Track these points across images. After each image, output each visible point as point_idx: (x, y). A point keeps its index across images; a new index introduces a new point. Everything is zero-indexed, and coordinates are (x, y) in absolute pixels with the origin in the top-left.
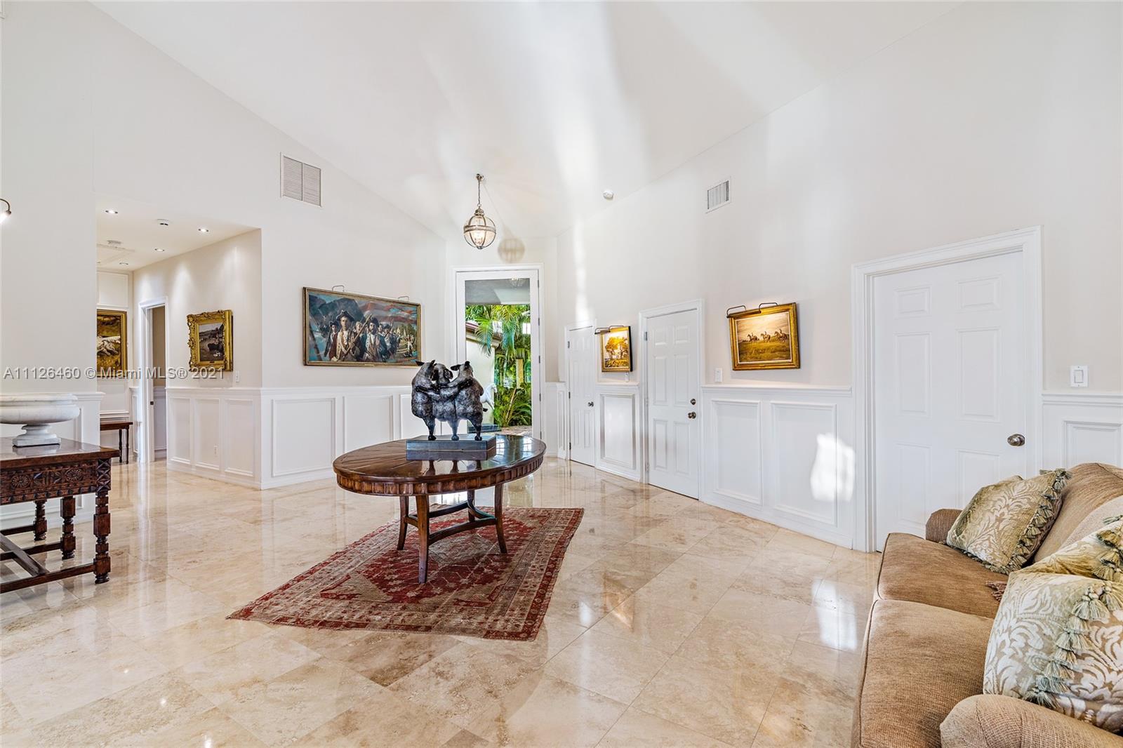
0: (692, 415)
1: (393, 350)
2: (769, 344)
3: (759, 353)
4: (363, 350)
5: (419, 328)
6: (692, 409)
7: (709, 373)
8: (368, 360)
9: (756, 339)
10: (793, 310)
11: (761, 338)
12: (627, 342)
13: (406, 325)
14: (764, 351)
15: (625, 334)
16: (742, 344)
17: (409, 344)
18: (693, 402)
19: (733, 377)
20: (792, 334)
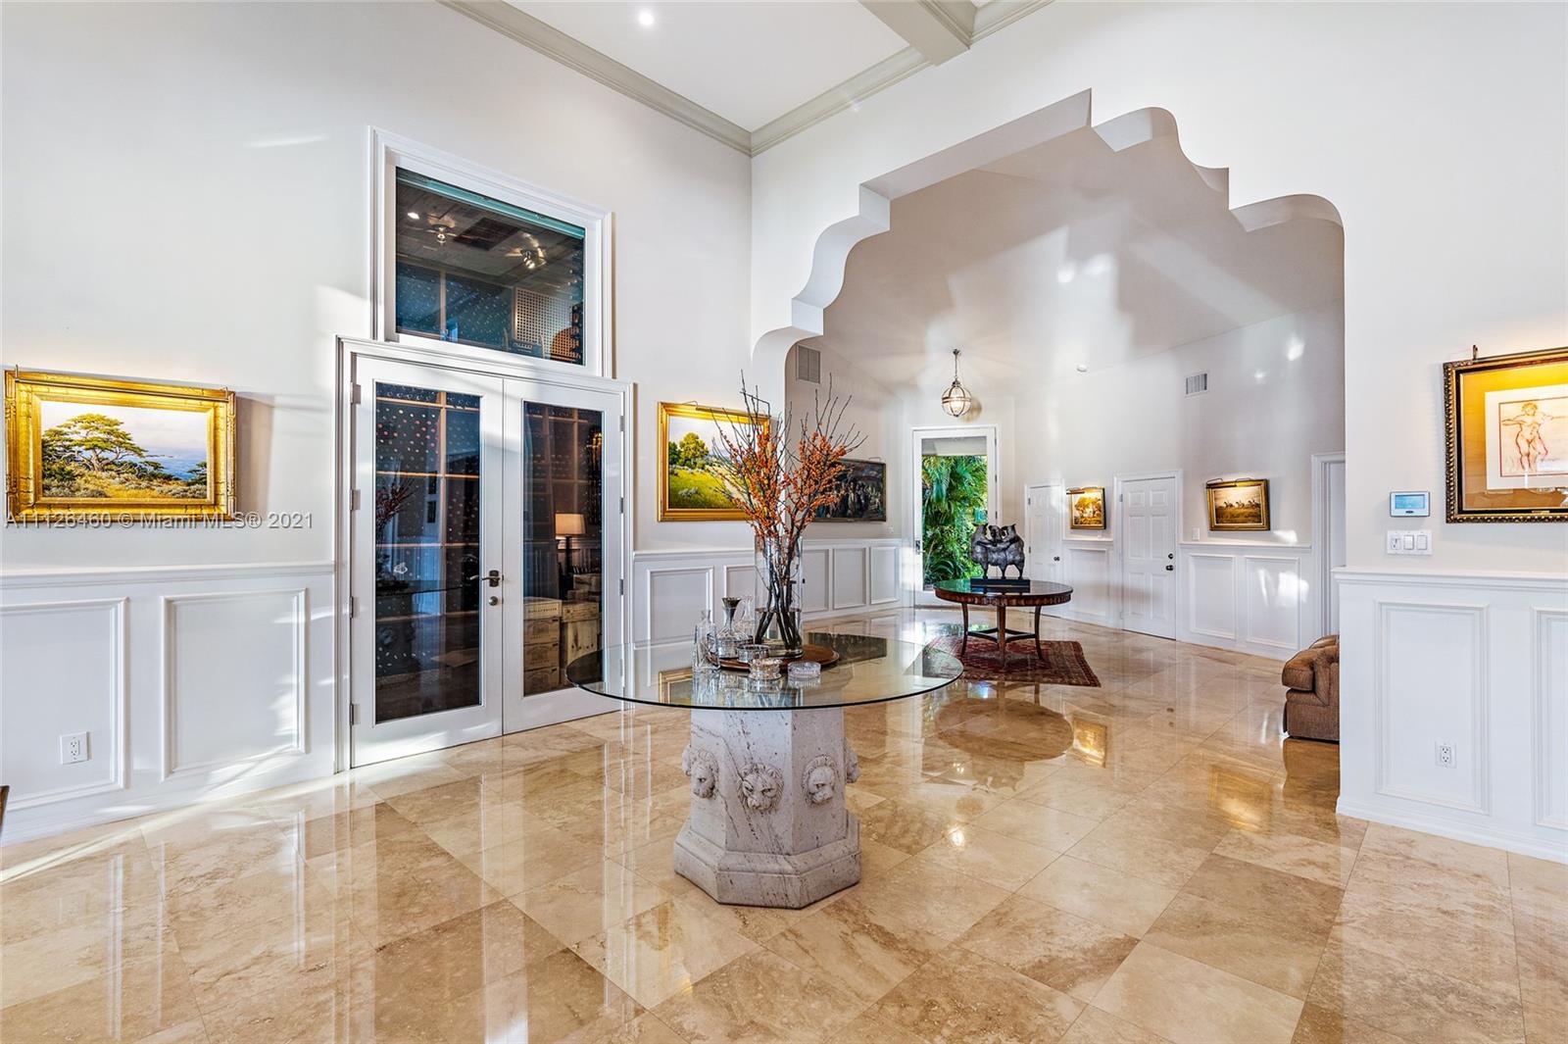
0: (1170, 568)
1: (866, 506)
2: (1242, 510)
3: (1234, 518)
4: (847, 507)
5: (884, 486)
6: (1170, 562)
7: (1188, 532)
8: (850, 516)
9: (1231, 506)
10: (1265, 486)
11: (1236, 506)
12: (1100, 502)
13: (875, 483)
14: (1238, 516)
15: (1099, 495)
16: (1219, 510)
17: (877, 500)
18: (1171, 557)
19: (1210, 536)
20: (1263, 504)
